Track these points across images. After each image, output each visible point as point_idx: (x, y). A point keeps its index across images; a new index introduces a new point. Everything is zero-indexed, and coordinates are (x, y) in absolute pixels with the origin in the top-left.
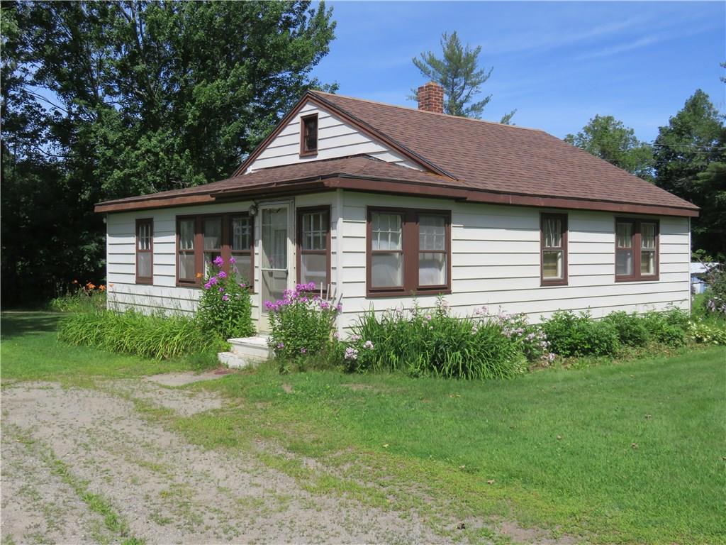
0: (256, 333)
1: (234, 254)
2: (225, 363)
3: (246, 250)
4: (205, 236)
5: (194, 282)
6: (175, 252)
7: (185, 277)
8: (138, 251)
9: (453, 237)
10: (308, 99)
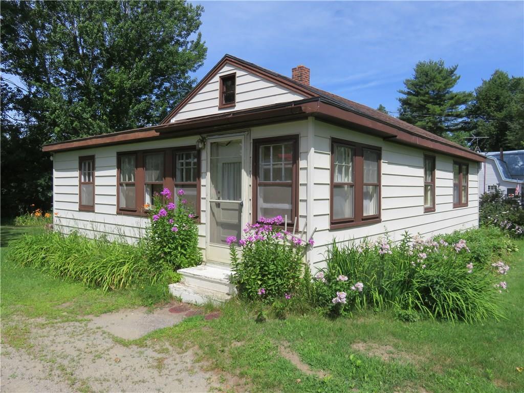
0: (202, 261)
1: (177, 186)
2: (178, 296)
3: (192, 182)
4: (146, 170)
5: (135, 211)
6: (116, 184)
7: (125, 207)
8: (81, 183)
9: (383, 172)
10: (227, 61)
